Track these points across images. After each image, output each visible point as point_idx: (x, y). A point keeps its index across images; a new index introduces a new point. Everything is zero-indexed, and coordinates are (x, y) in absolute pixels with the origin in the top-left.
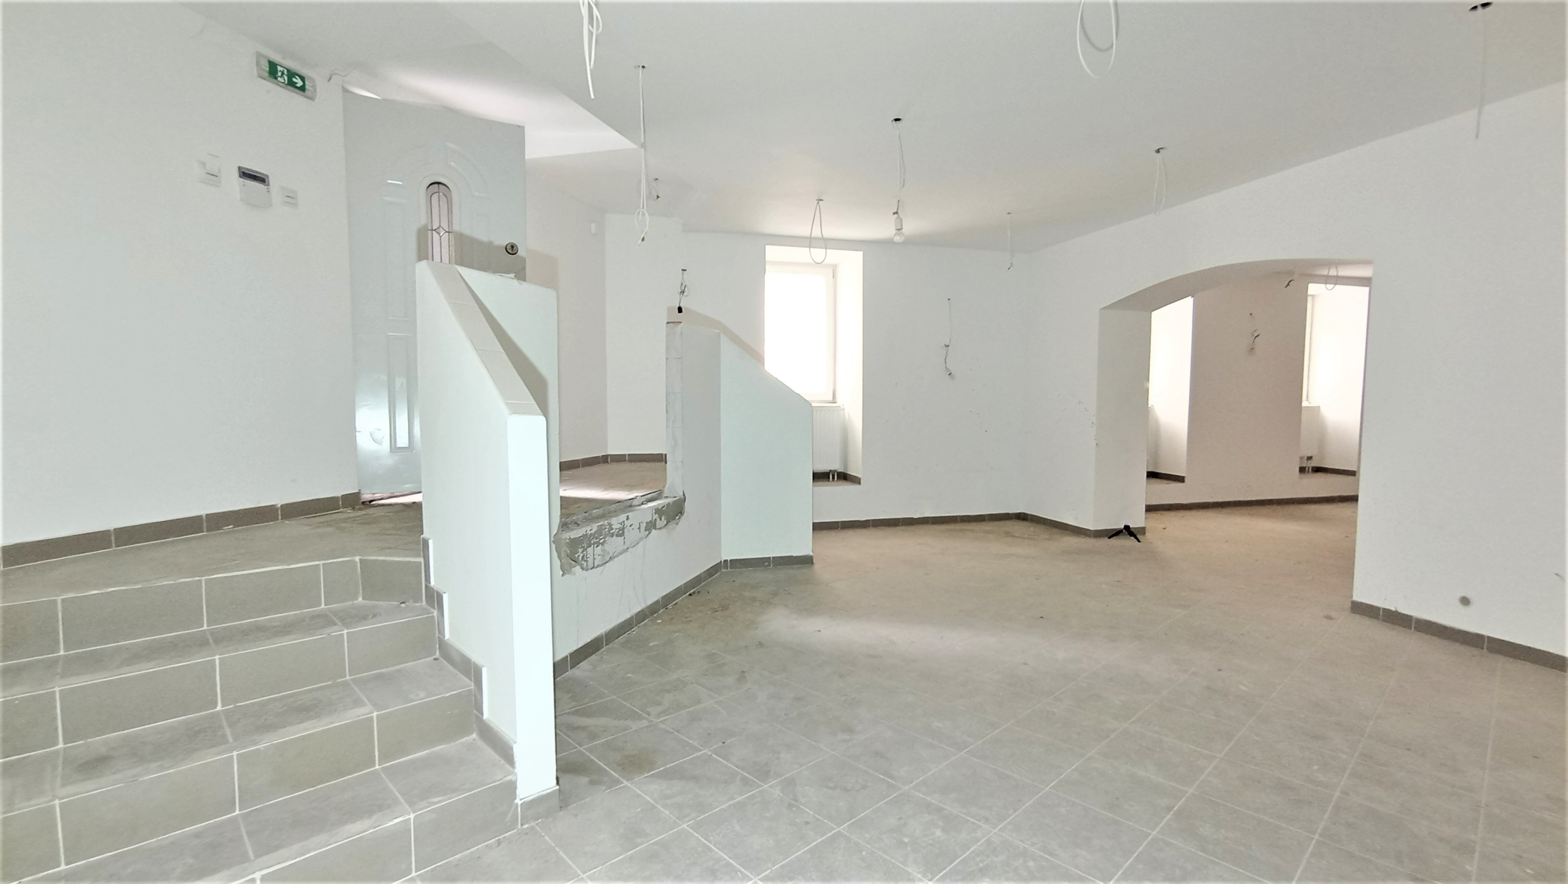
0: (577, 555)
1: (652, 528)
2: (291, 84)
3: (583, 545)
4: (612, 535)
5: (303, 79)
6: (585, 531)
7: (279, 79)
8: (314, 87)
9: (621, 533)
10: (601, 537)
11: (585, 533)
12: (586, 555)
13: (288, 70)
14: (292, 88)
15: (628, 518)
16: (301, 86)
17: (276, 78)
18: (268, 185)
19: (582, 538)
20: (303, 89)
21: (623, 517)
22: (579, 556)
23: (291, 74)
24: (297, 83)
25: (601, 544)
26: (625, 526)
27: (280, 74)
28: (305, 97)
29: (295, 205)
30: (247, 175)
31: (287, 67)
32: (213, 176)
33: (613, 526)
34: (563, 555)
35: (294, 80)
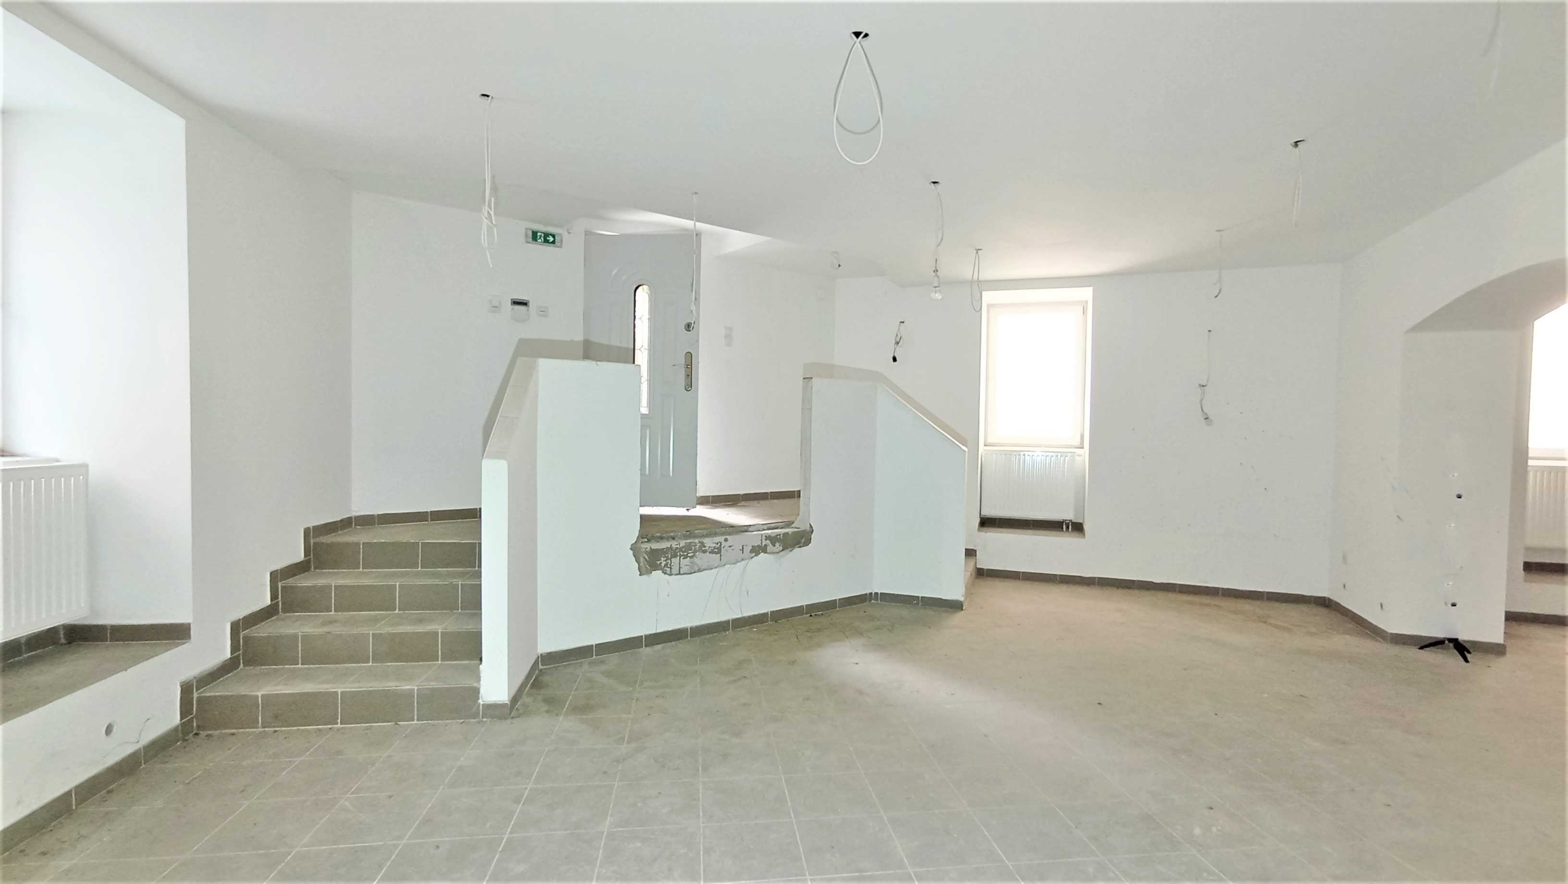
0: (659, 562)
1: (761, 551)
2: (546, 241)
3: (667, 555)
4: (705, 552)
5: (554, 236)
6: (670, 545)
7: (538, 240)
8: (561, 241)
9: (717, 551)
10: (690, 552)
11: (669, 547)
12: (669, 563)
13: (544, 233)
14: (547, 244)
15: (726, 540)
16: (553, 241)
17: (536, 241)
18: (529, 306)
19: (665, 550)
20: (553, 242)
21: (721, 539)
22: (661, 563)
23: (546, 235)
24: (549, 240)
25: (689, 557)
26: (722, 546)
27: (538, 237)
28: (557, 247)
29: (546, 316)
30: (516, 303)
31: (543, 232)
32: (496, 308)
33: (706, 545)
34: (642, 559)
35: (548, 238)
